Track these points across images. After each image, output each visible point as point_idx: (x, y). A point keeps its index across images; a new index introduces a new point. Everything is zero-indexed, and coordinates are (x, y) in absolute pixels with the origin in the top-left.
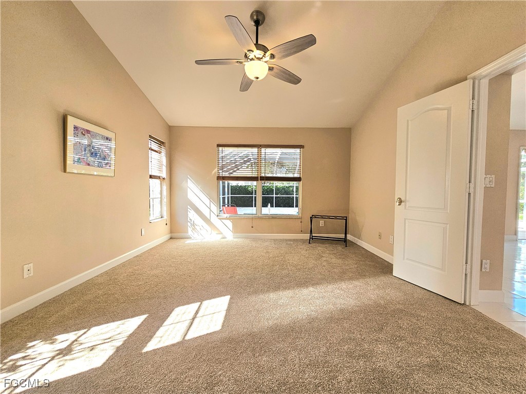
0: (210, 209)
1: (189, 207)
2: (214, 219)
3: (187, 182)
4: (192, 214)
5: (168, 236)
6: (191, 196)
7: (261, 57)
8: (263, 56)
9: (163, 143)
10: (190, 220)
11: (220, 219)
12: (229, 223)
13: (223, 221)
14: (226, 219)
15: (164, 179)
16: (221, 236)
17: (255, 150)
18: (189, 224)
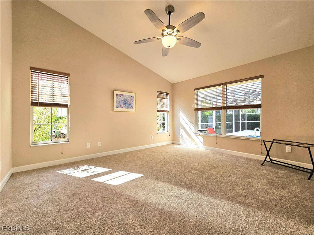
0: (191, 128)
1: (181, 127)
2: (193, 135)
3: (180, 113)
4: (182, 131)
5: (171, 142)
6: (182, 121)
7: (171, 33)
8: (173, 32)
9: (168, 93)
10: (181, 134)
11: (196, 135)
12: (201, 139)
13: (198, 137)
14: (200, 135)
15: (169, 112)
16: (197, 146)
17: (220, 88)
18: (181, 137)
